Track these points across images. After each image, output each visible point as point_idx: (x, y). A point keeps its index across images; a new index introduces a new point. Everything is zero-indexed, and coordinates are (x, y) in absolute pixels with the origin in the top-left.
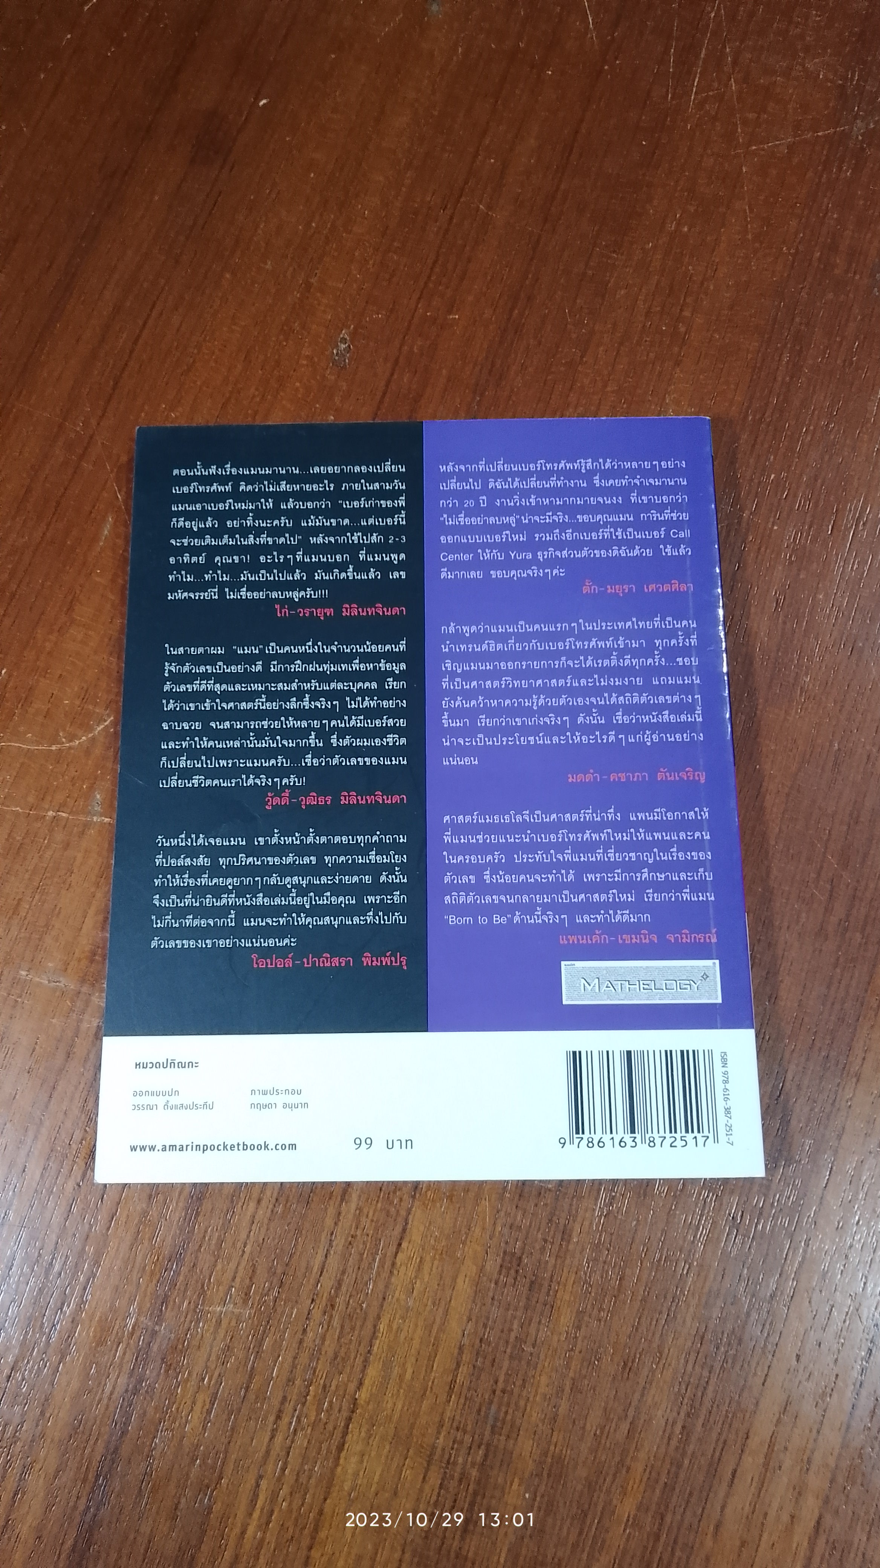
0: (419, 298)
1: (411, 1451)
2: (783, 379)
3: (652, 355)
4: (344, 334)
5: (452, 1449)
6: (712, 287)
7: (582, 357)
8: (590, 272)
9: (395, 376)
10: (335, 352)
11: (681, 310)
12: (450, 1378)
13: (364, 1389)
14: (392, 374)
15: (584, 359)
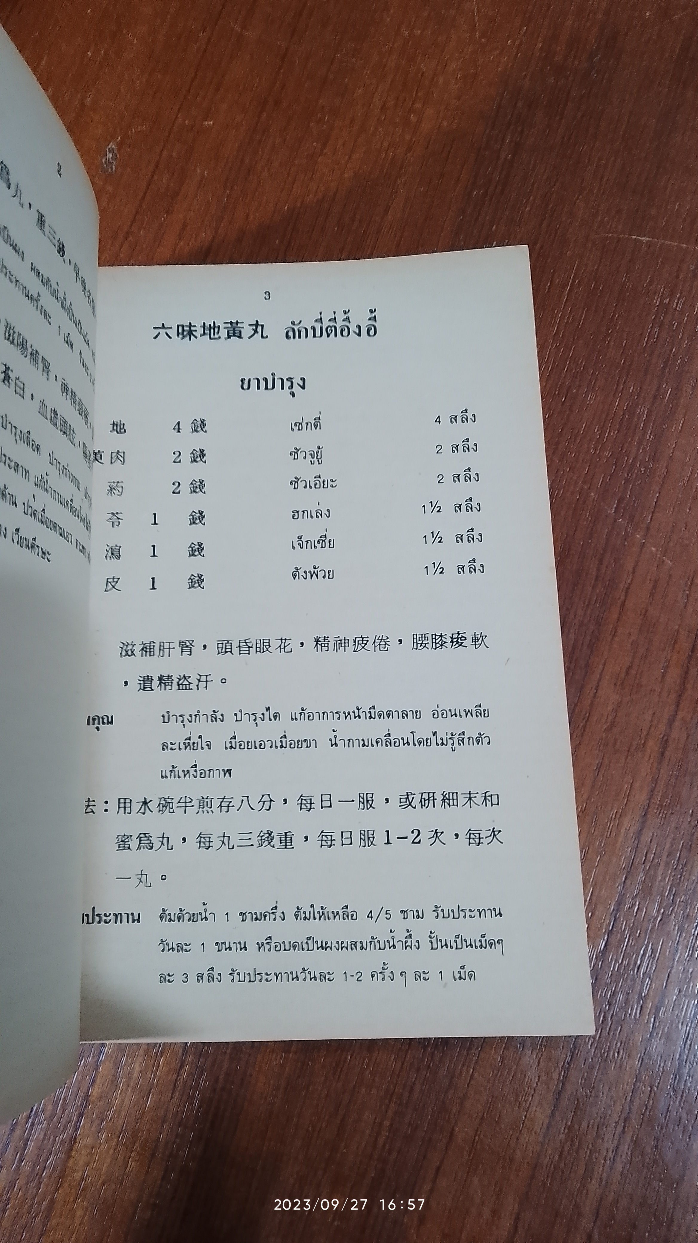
0: (179, 110)
1: (137, 1145)
2: (506, 158)
3: (386, 144)
4: (112, 146)
5: (174, 1143)
6: (441, 81)
7: (322, 150)
8: (331, 76)
9: (156, 177)
10: (104, 161)
11: (413, 104)
12: (174, 1077)
13: (96, 1087)
14: (152, 176)
15: (325, 151)
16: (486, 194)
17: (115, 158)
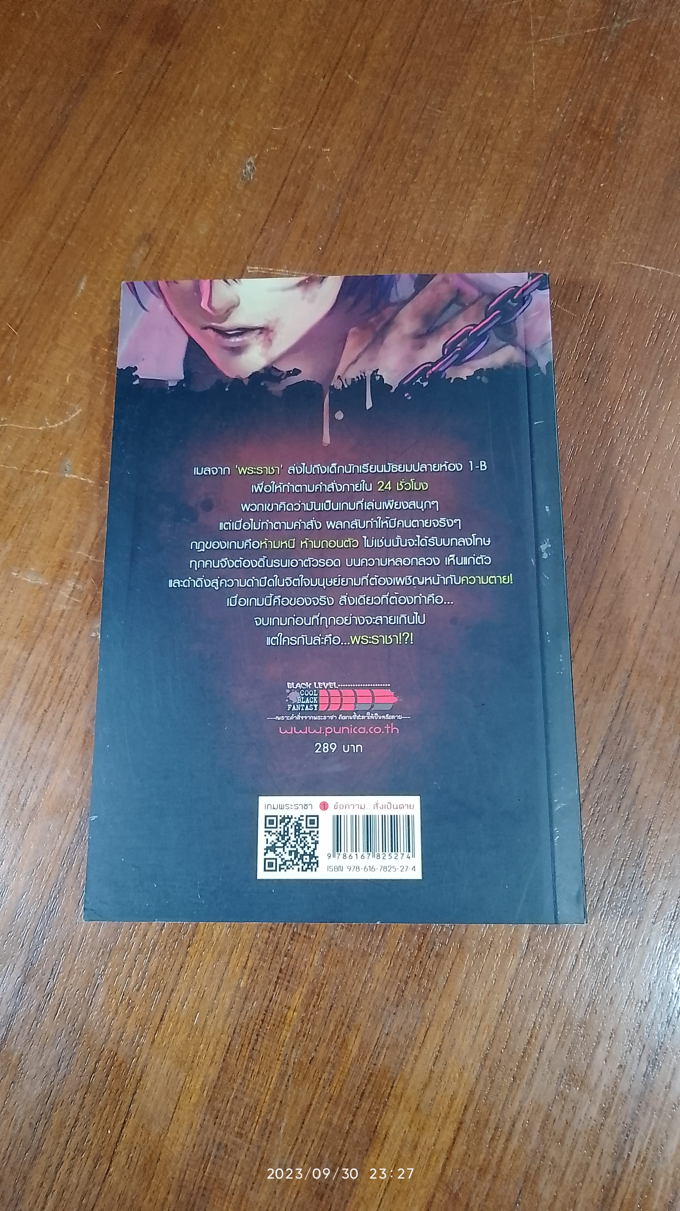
0: (303, 137)
2: (552, 198)
4: (251, 160)
6: (506, 134)
7: (413, 179)
8: (422, 123)
9: (284, 188)
10: (244, 171)
11: (484, 150)
16: (535, 224)
17: (253, 170)
